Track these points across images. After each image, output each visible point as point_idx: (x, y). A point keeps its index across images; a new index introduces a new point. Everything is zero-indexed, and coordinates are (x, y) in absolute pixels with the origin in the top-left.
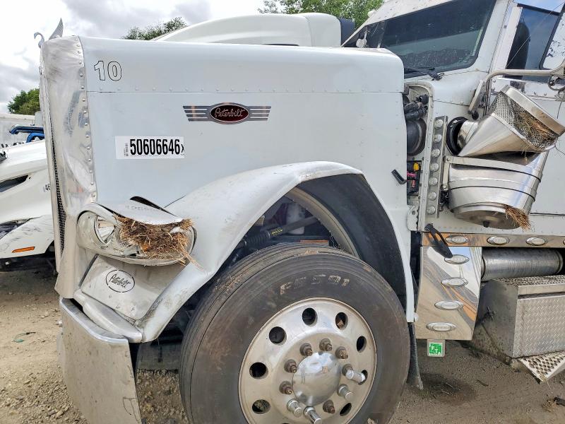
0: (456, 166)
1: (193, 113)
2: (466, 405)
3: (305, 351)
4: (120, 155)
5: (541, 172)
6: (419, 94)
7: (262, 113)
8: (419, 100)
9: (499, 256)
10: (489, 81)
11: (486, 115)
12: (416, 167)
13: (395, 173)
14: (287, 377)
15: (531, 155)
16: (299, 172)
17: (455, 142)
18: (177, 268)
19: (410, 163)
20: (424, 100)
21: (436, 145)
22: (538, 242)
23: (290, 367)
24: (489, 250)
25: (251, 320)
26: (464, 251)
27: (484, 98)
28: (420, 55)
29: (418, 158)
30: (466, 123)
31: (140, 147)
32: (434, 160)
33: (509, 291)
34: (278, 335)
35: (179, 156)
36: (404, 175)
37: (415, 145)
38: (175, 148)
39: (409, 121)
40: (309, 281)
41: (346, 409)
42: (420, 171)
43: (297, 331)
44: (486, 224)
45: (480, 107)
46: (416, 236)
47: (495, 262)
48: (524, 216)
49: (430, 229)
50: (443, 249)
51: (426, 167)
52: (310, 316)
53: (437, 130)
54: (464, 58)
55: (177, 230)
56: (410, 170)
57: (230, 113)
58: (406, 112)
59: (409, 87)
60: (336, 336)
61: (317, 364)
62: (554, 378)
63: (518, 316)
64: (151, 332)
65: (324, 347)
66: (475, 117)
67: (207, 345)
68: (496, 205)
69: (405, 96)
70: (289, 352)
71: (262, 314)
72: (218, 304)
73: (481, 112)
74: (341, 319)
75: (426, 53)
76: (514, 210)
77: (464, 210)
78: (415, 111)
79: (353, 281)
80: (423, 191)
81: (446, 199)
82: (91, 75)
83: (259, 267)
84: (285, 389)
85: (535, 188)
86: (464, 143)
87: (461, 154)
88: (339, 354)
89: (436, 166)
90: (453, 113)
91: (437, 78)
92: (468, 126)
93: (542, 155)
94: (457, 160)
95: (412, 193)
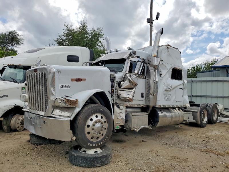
0: (120, 90)
1: (72, 80)
2: (124, 143)
3: (96, 122)
4: (59, 88)
5: (135, 92)
6: (113, 76)
7: (85, 80)
8: (113, 77)
9: (129, 109)
10: (125, 74)
11: (125, 81)
12: (113, 90)
13: (109, 92)
14: (93, 127)
15: (132, 89)
16: (94, 91)
17: (120, 86)
18: (75, 107)
19: (112, 90)
20: (114, 78)
21: (116, 86)
22: (136, 105)
23: (94, 125)
24: (127, 107)
25: (88, 117)
26: (122, 107)
27: (125, 77)
28: (113, 68)
29: (113, 89)
30: (122, 82)
31: (63, 86)
32: (116, 89)
33: (131, 115)
34: (92, 120)
35: (69, 88)
36: (111, 92)
37: (112, 86)
38: (69, 87)
39: (111, 82)
40: (97, 110)
41: (103, 135)
42: (113, 91)
43: (95, 119)
44: (126, 101)
45: (124, 79)
46: (113, 105)
47: (128, 110)
48: (132, 100)
49: (116, 103)
50: (118, 107)
51: (115, 90)
52: (97, 117)
53: (117, 84)
54: (121, 70)
55: (76, 101)
56: (112, 91)
57: (79, 80)
58: (111, 80)
59: (111, 75)
60: (101, 120)
61: (98, 125)
62: (139, 131)
63: (132, 119)
64: (72, 118)
65: (99, 122)
66: (123, 81)
67: (80, 121)
68: (127, 97)
69: (110, 77)
70: (94, 123)
71: (89, 116)
72: (82, 114)
73: (124, 80)
74: (102, 117)
75: (114, 67)
76: (130, 98)
77: (122, 99)
78: (112, 80)
79: (104, 110)
80: (114, 95)
81: (118, 97)
82: (56, 73)
83: (88, 107)
84: (93, 129)
85: (134, 95)
86: (121, 86)
87: (121, 88)
88: (102, 123)
89: (117, 90)
90: (119, 80)
91: (116, 73)
92: (122, 83)
93: (135, 89)
94: (120, 89)
95: (112, 96)
